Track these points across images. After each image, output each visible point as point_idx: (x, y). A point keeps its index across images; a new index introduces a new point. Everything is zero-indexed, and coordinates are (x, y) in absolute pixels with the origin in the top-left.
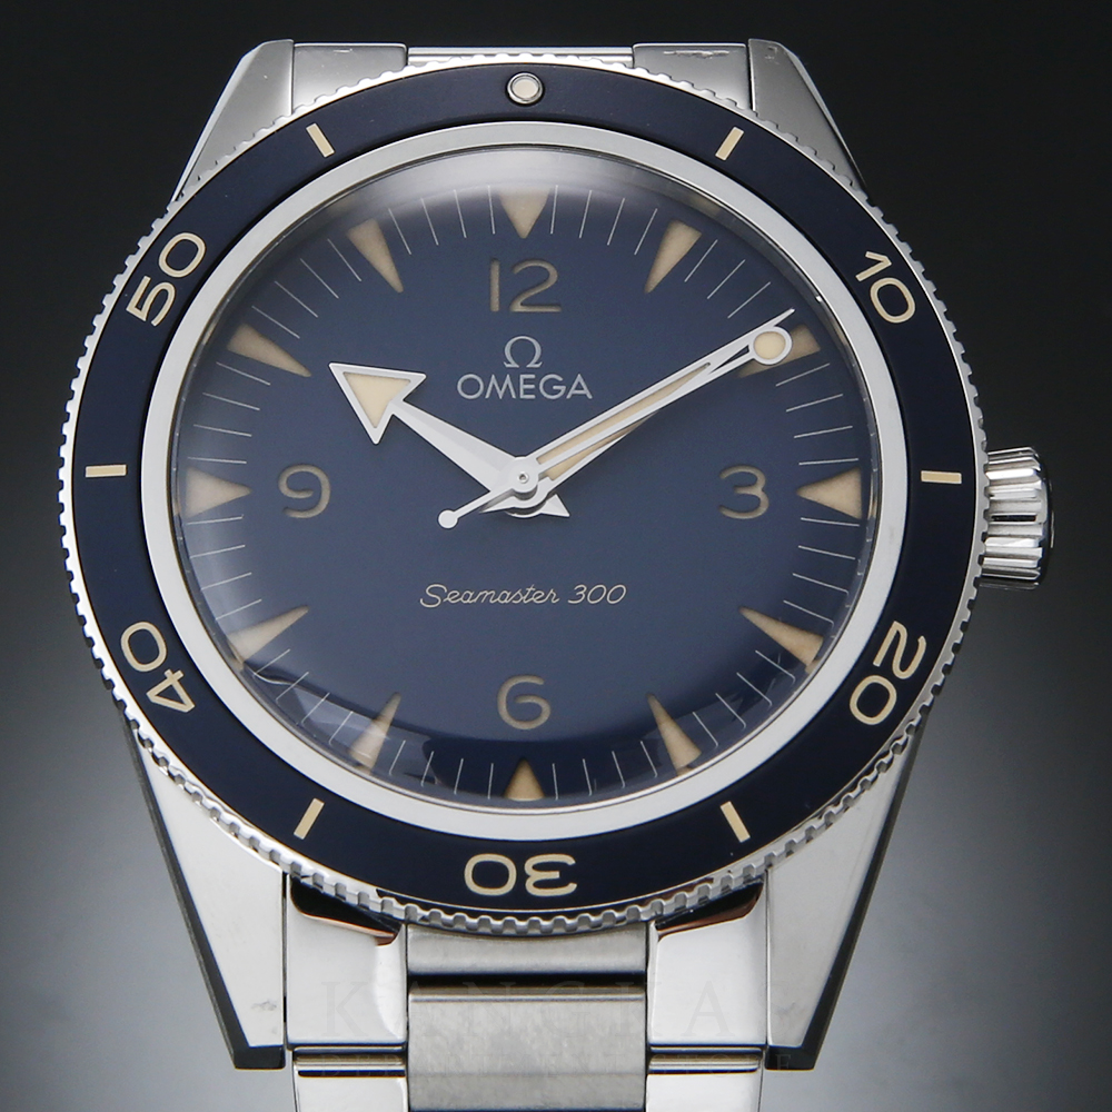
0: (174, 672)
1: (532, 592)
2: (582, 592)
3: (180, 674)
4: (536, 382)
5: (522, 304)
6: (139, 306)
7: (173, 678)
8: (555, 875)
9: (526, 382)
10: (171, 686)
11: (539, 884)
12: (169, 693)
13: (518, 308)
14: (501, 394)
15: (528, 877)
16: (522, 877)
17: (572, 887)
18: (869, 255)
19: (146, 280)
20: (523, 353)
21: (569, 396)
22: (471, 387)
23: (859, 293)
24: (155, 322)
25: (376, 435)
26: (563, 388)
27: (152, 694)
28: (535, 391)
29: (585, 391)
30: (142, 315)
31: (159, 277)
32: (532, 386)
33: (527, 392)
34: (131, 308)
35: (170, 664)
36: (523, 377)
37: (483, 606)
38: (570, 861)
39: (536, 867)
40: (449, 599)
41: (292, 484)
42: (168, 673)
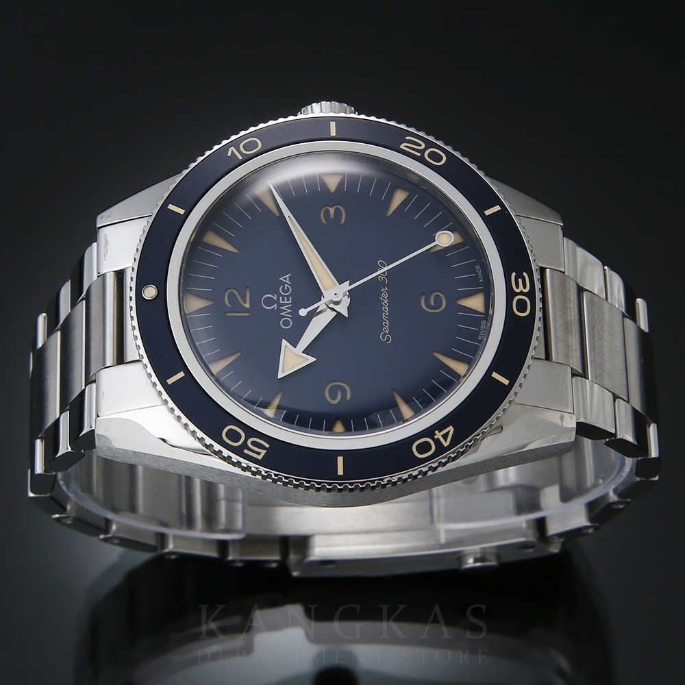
0: (435, 435)
1: (382, 298)
2: (382, 278)
3: (437, 432)
4: (283, 297)
5: (245, 303)
6: (259, 454)
7: (438, 435)
8: (520, 280)
9: (283, 300)
10: (442, 436)
11: (525, 287)
12: (445, 437)
13: (247, 306)
15: (521, 291)
16: (521, 293)
17: (525, 274)
18: (229, 154)
19: (246, 451)
20: (269, 302)
21: (290, 283)
22: (286, 323)
23: (247, 158)
24: (267, 446)
25: (312, 360)
26: (286, 285)
27: (446, 444)
28: (288, 296)
29: (287, 276)
30: (264, 452)
31: (245, 445)
32: (286, 298)
33: (288, 300)
34: (260, 457)
35: (431, 435)
36: (281, 302)
37: (390, 318)
38: (514, 274)
39: (517, 288)
40: (387, 332)
41: (334, 398)
42: (436, 437)
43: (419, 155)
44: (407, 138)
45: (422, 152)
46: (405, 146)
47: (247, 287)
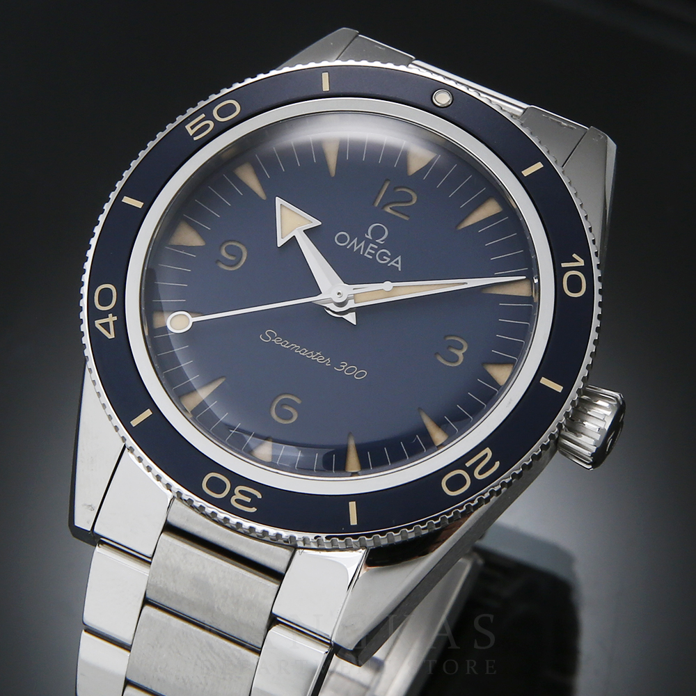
0: (113, 316)
1: (319, 355)
2: (344, 366)
3: (115, 318)
4: (376, 250)
5: (391, 208)
7: (111, 319)
8: (249, 500)
9: (372, 248)
10: (108, 323)
11: (238, 501)
12: (106, 326)
13: (388, 210)
14: (355, 249)
15: (235, 495)
16: (232, 493)
17: (254, 510)
18: (575, 256)
20: (377, 233)
21: (389, 265)
22: (342, 239)
23: (558, 273)
25: (280, 242)
26: (389, 259)
27: (97, 323)
28: (374, 255)
29: (399, 266)
30: (191, 132)
31: (210, 117)
32: (373, 252)
33: (369, 253)
35: (115, 311)
36: (371, 245)
37: (291, 352)
38: (259, 496)
39: (241, 492)
40: (275, 341)
41: (228, 250)
42: (110, 315)
43: (468, 465)
44: (497, 464)
45: (470, 471)
46: (487, 454)
47: (412, 219)
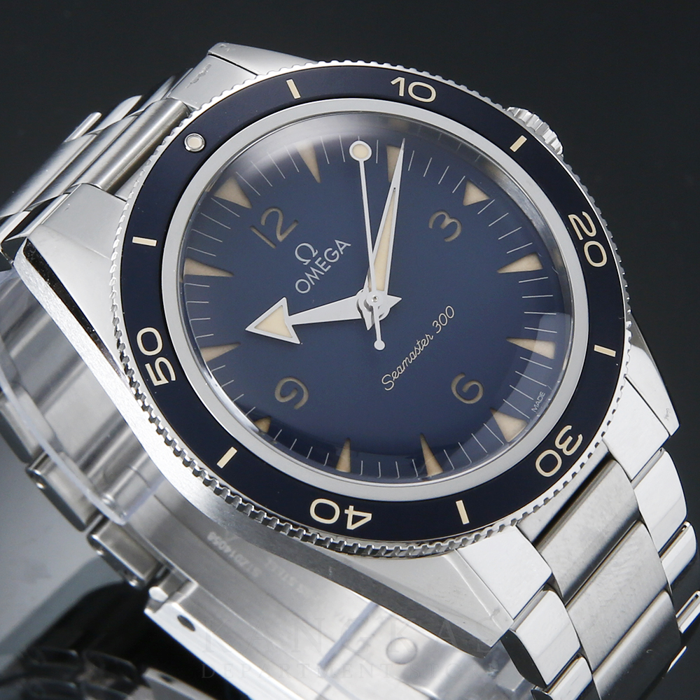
0: (348, 509)
1: (420, 343)
2: (437, 324)
3: (351, 507)
4: (324, 260)
5: (281, 234)
6: (158, 379)
7: (351, 512)
8: (570, 439)
9: (320, 263)
10: (353, 516)
11: (569, 448)
12: (356, 519)
13: (280, 238)
14: (317, 277)
15: (562, 450)
16: (560, 452)
17: (580, 437)
18: (393, 82)
19: (148, 366)
20: (305, 253)
21: (342, 253)
22: (303, 286)
24: (173, 378)
25: (296, 340)
26: (336, 252)
27: (350, 526)
28: (328, 263)
29: (346, 244)
31: (152, 360)
32: (325, 262)
33: (325, 267)
34: (156, 383)
35: (343, 507)
36: (316, 263)
37: (410, 368)
38: (569, 427)
39: (561, 443)
40: (394, 378)
41: (283, 396)
42: (346, 512)
43: (581, 238)
44: (584, 214)
45: (587, 238)
46: (574, 219)
47: (296, 221)
